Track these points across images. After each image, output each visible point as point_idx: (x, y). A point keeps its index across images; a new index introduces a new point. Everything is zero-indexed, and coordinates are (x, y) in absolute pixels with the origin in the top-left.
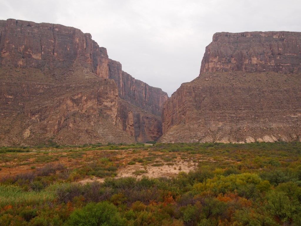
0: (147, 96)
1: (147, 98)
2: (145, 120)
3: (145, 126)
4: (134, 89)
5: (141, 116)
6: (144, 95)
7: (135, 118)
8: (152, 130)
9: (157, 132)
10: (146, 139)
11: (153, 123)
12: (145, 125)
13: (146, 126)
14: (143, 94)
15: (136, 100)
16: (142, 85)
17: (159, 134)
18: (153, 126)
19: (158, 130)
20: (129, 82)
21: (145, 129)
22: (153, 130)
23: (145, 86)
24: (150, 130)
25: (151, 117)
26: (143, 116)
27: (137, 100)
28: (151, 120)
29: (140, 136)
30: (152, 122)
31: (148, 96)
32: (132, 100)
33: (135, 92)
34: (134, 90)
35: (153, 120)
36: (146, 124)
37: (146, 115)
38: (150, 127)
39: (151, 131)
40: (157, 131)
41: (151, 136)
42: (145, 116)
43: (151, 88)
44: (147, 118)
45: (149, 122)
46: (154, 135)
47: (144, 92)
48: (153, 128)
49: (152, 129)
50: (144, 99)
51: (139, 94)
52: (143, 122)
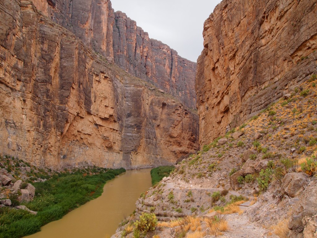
0: (173, 71)
1: (173, 75)
2: (158, 109)
3: (158, 126)
4: (145, 55)
5: (148, 99)
6: (169, 70)
7: (128, 101)
8: (175, 135)
9: (188, 142)
10: (159, 157)
11: (179, 119)
12: (158, 122)
13: (162, 126)
14: (166, 67)
15: (149, 76)
16: (164, 50)
17: (195, 145)
18: (180, 126)
19: (192, 136)
20: (134, 37)
21: (158, 132)
22: (179, 135)
23: (172, 55)
24: (171, 137)
25: (174, 104)
26: (152, 100)
27: (151, 77)
28: (174, 110)
29: (141, 150)
30: (175, 117)
31: (175, 71)
32: (138, 72)
33: (148, 60)
34: (146, 57)
35: (179, 112)
36: (162, 120)
37: (161, 97)
38: (171, 129)
39: (174, 139)
40: (189, 139)
41: (174, 152)
42: (159, 101)
43: (183, 61)
44: (164, 105)
45: (169, 115)
46: (180, 149)
47: (167, 63)
48: (179, 131)
49: (176, 132)
50: (167, 76)
51: (157, 66)
52: (151, 114)
